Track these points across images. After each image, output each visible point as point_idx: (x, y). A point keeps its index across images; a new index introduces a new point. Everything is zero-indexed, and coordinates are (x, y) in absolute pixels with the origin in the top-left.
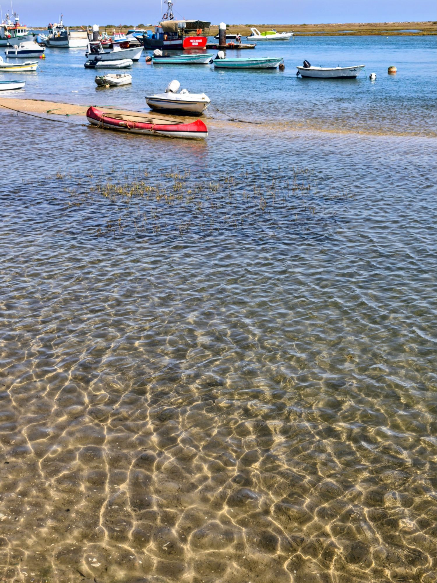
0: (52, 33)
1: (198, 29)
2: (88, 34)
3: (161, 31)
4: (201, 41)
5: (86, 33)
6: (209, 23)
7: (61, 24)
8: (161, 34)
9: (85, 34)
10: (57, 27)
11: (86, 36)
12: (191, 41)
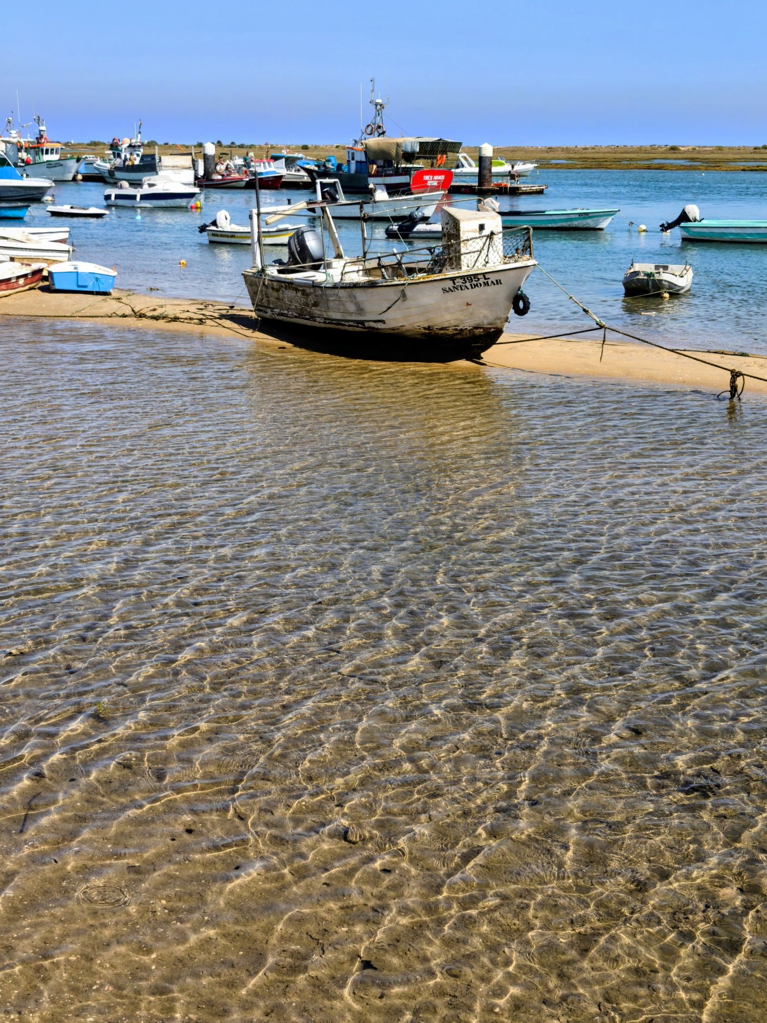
0: (119, 156)
1: (439, 156)
2: (193, 161)
3: (361, 157)
4: (442, 177)
5: (189, 158)
6: (460, 144)
7: (136, 141)
8: (359, 163)
9: (187, 161)
10: (130, 146)
11: (189, 164)
12: (426, 178)
